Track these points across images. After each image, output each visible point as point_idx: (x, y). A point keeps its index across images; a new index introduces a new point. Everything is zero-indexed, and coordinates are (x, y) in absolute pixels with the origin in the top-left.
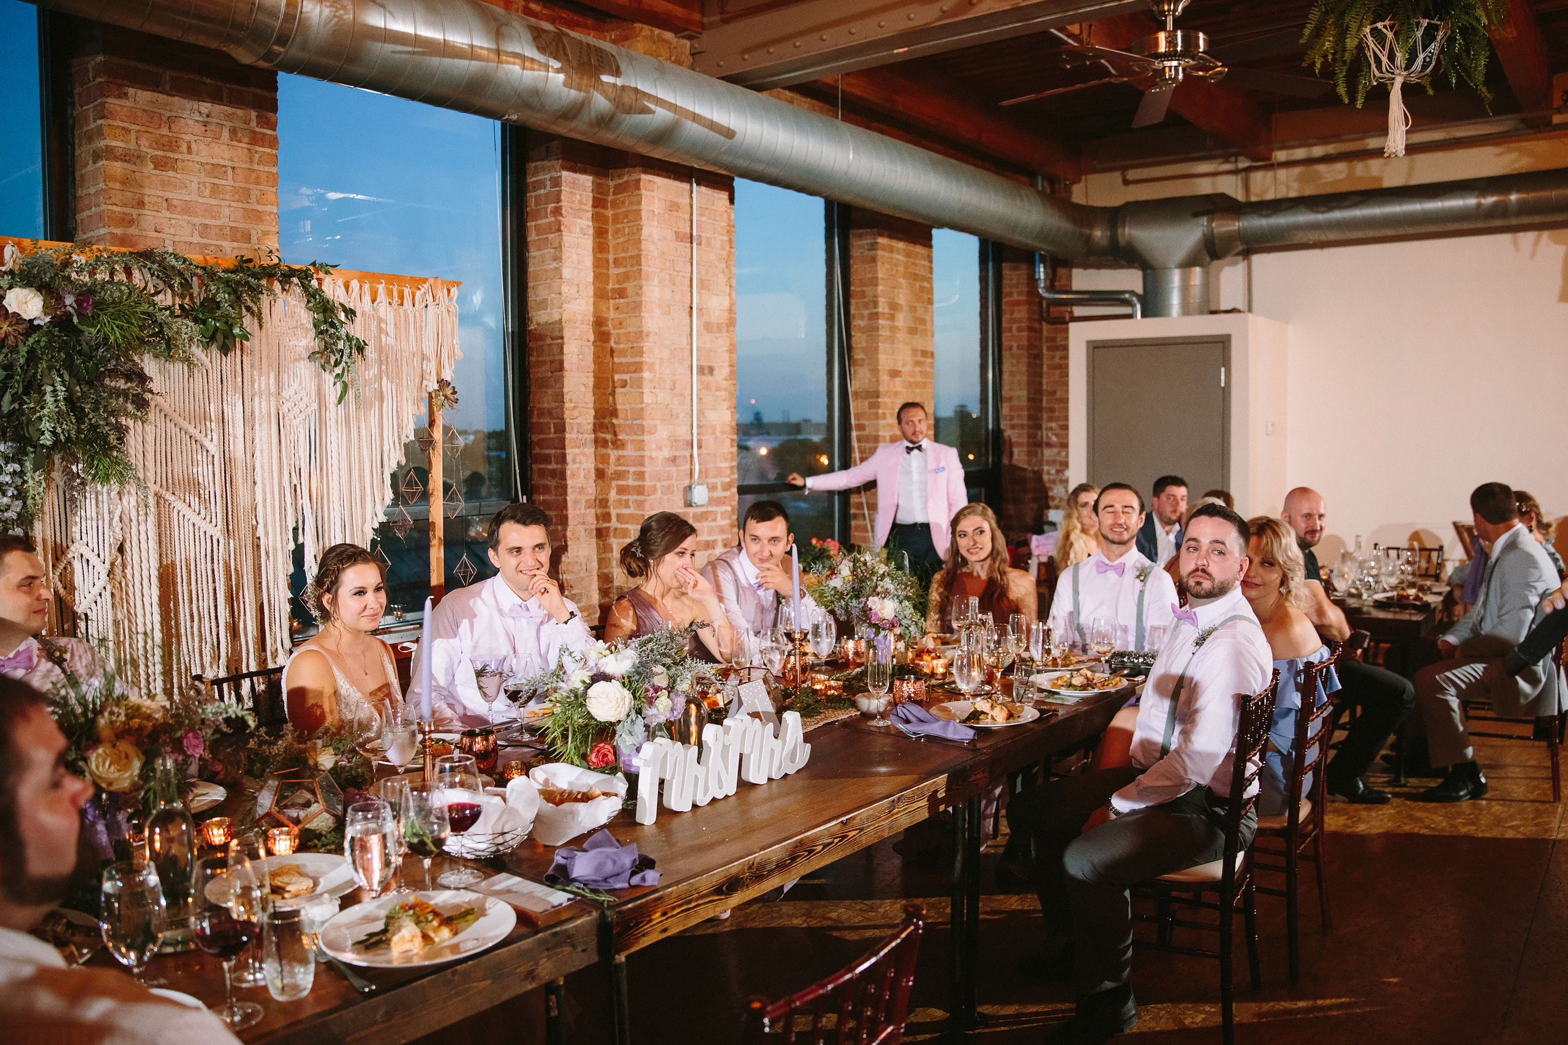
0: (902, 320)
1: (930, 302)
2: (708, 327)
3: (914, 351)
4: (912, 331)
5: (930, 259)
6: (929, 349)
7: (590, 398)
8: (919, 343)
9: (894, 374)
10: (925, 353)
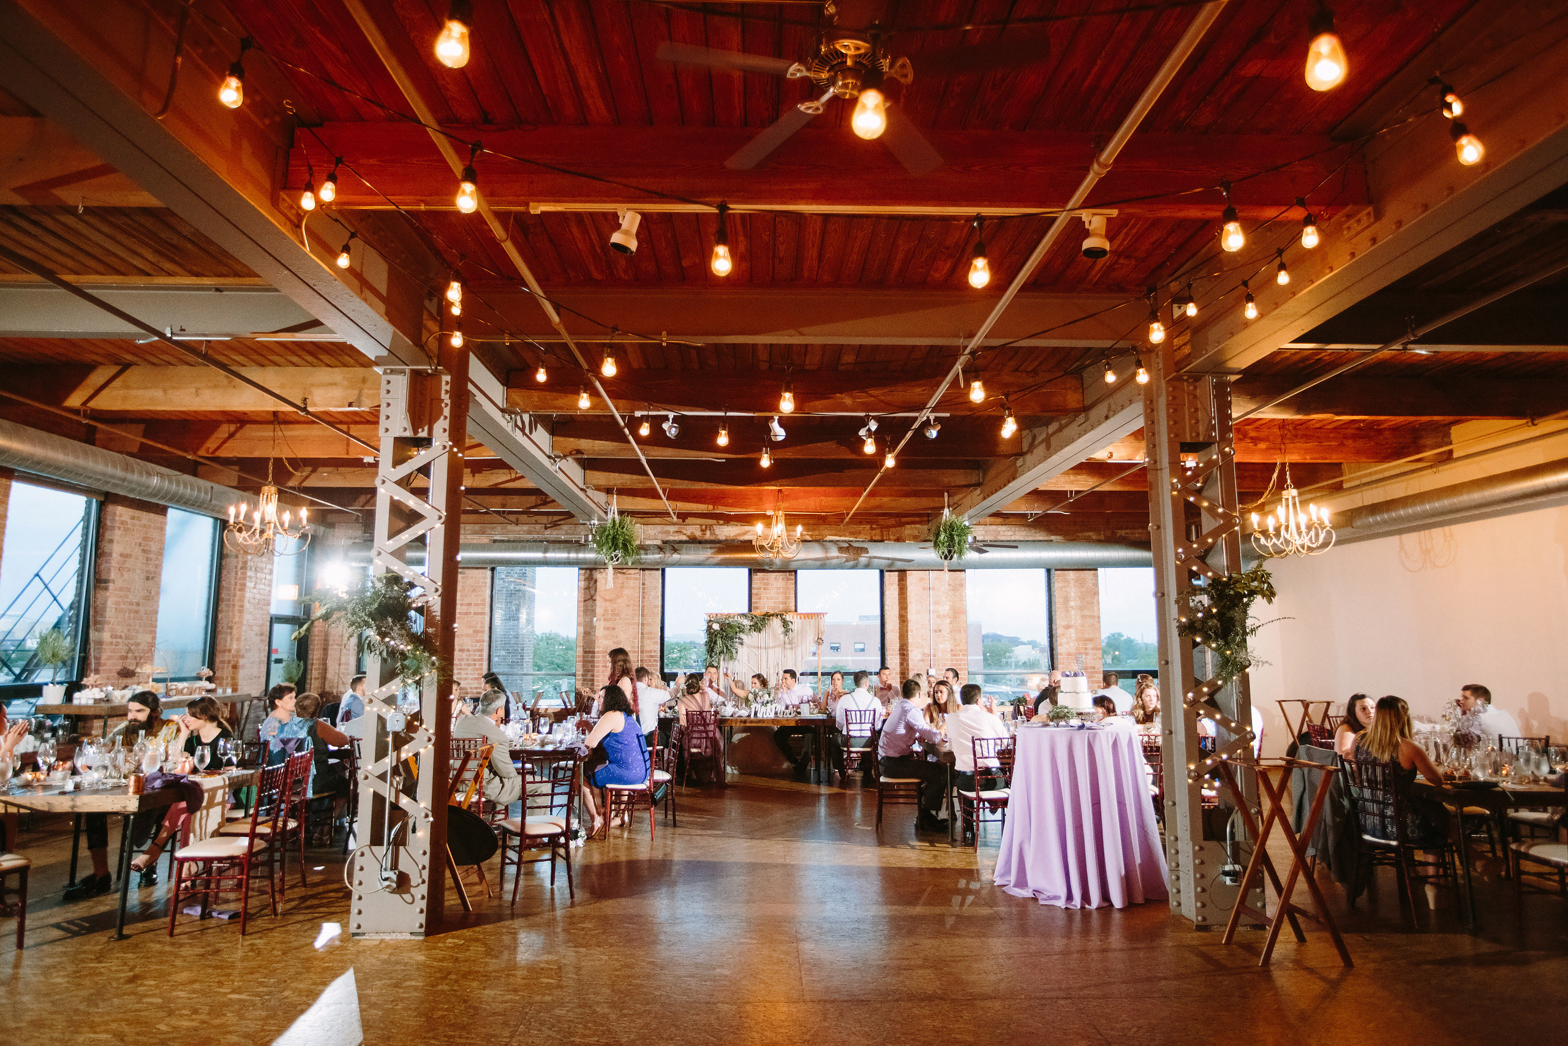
0: (1072, 604)
1: (1096, 593)
2: (938, 617)
3: (1084, 617)
4: (1081, 608)
5: (1096, 576)
6: (1096, 614)
7: (897, 641)
8: (1086, 613)
9: (1068, 627)
10: (1093, 617)
